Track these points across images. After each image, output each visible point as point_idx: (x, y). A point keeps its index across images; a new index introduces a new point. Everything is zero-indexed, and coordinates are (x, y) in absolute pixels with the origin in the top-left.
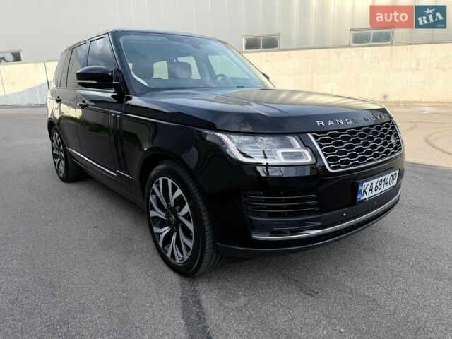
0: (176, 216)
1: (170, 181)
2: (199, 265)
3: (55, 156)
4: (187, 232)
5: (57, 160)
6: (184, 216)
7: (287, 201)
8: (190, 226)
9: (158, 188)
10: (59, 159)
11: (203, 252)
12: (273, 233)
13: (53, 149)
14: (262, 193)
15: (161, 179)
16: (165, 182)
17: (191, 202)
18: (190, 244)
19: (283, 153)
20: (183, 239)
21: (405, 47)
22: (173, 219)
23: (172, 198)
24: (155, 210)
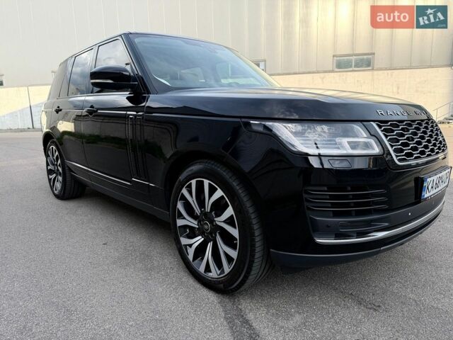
0: (212, 221)
1: (206, 182)
2: (246, 277)
3: (50, 172)
4: (229, 240)
5: (52, 177)
6: (225, 222)
7: (355, 197)
8: (235, 232)
9: (190, 192)
10: (54, 175)
11: (252, 262)
12: (338, 236)
13: (48, 165)
14: (326, 189)
15: (194, 182)
16: (200, 186)
17: (236, 204)
18: (234, 254)
19: (349, 143)
20: (223, 248)
21: (386, 72)
22: (208, 226)
23: (209, 203)
24: (184, 218)
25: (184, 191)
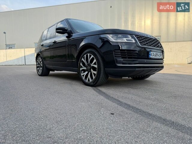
0: (90, 66)
1: (89, 54)
3: (37, 67)
4: (94, 69)
5: (38, 69)
6: (94, 64)
7: (128, 53)
8: (96, 66)
9: (84, 59)
10: (39, 68)
13: (37, 65)
15: (85, 56)
16: (87, 56)
18: (96, 72)
19: (126, 39)
20: (93, 72)
22: (89, 68)
23: (89, 60)
24: (82, 67)
25: (83, 59)
